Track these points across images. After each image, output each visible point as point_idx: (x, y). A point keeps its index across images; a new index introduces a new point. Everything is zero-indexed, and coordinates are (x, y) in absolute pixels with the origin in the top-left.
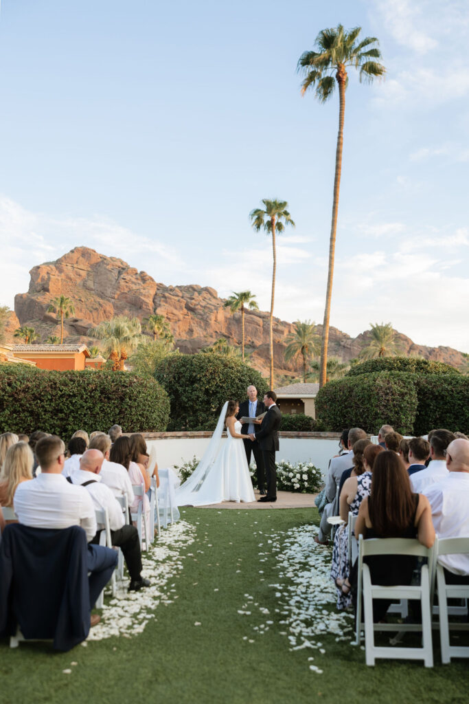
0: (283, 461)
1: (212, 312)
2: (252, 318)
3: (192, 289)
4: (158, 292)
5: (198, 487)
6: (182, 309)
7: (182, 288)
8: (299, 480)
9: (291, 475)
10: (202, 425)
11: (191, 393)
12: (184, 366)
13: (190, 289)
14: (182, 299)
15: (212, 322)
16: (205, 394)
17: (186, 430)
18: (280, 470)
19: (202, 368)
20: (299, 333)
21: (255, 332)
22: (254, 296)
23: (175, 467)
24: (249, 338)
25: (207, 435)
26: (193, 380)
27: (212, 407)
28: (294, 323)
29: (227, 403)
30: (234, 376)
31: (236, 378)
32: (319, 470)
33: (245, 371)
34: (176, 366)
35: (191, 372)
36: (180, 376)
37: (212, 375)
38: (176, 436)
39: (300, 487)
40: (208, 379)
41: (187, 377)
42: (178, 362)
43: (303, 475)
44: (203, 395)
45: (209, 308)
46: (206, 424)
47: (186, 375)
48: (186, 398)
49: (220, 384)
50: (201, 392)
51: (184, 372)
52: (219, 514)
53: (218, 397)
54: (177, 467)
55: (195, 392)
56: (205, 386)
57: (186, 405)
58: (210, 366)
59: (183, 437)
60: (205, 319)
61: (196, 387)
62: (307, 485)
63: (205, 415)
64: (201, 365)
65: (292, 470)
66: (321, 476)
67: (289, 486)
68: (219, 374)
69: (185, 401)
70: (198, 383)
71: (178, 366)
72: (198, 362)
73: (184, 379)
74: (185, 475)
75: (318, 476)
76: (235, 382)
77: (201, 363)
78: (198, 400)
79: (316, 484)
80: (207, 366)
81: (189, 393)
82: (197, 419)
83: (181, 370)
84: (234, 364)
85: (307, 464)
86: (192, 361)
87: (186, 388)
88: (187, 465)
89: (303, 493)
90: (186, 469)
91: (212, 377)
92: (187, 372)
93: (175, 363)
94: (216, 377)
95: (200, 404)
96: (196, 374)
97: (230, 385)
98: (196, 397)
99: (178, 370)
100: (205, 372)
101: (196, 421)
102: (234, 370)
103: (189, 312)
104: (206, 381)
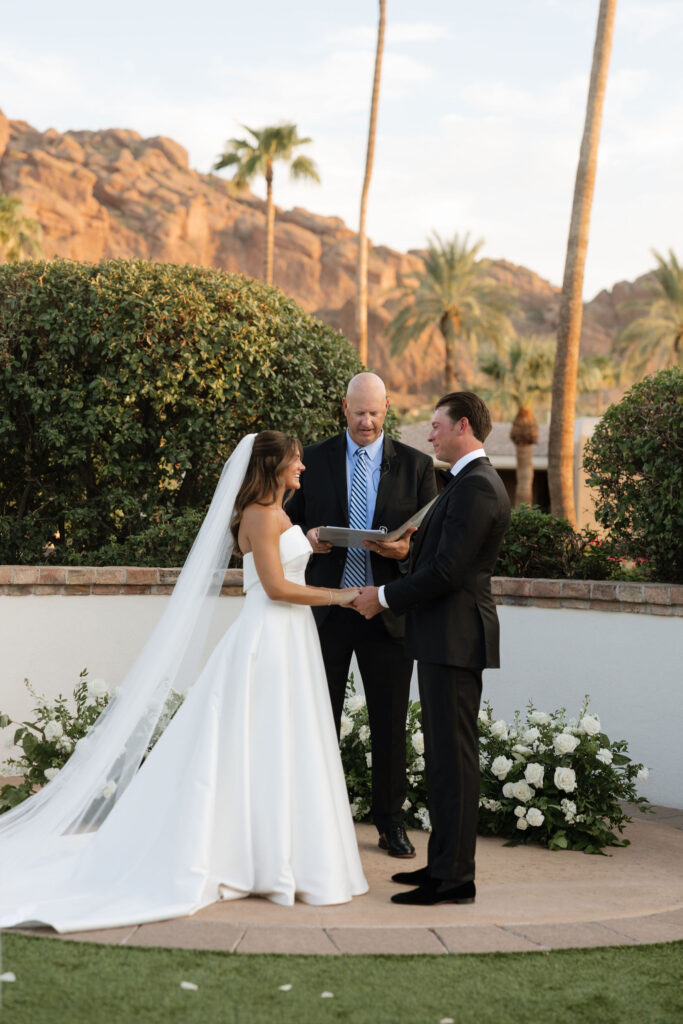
1: (170, 208)
2: (288, 233)
3: (112, 143)
4: (14, 145)
5: (97, 812)
6: (84, 200)
7: (86, 138)
8: (539, 793)
9: (502, 766)
10: (121, 541)
11: (82, 413)
12: (54, 303)
13: (110, 142)
14: (84, 172)
15: (172, 241)
16: (136, 418)
17: (56, 560)
19: (127, 313)
21: (298, 276)
22: (306, 141)
25: (142, 581)
26: (89, 363)
27: (164, 472)
28: (413, 252)
30: (257, 352)
31: (262, 357)
32: (624, 750)
33: (297, 333)
34: (23, 302)
35: (85, 329)
36: (37, 345)
37: (167, 341)
38: (10, 585)
39: (544, 823)
40: (150, 356)
41: (66, 348)
42: (33, 290)
43: (559, 770)
44: (128, 422)
45: (162, 200)
46: (139, 538)
47: (63, 338)
48: (61, 432)
49: (198, 380)
50: (121, 409)
51: (53, 330)
52: (183, 990)
53: (190, 430)
54: (6, 720)
55: (99, 408)
56: (138, 387)
57: (60, 461)
58: (162, 307)
59: (39, 590)
60: (150, 230)
61: (101, 388)
62: (576, 815)
63: (136, 501)
64: (125, 300)
65: (504, 743)
66: (632, 772)
67: (494, 813)
68: (197, 339)
69: (58, 445)
70: (108, 374)
71: (31, 303)
72: (113, 291)
73: (53, 355)
74: (38, 755)
75: (621, 775)
76: (258, 374)
77: (124, 293)
78: (111, 443)
79: (611, 808)
80: (150, 306)
81: (72, 411)
82: (104, 518)
83: (42, 321)
84: (256, 303)
85: (573, 721)
86: (87, 287)
87: (60, 391)
88: (47, 711)
89: (553, 850)
90: (42, 730)
91: (166, 353)
92: (66, 330)
93: (19, 294)
94: (185, 352)
95: (117, 456)
96: (104, 336)
97: (237, 385)
98: (101, 428)
99: (33, 319)
100: (141, 328)
101: (101, 525)
102: (255, 325)
103: (104, 210)
104: (144, 365)
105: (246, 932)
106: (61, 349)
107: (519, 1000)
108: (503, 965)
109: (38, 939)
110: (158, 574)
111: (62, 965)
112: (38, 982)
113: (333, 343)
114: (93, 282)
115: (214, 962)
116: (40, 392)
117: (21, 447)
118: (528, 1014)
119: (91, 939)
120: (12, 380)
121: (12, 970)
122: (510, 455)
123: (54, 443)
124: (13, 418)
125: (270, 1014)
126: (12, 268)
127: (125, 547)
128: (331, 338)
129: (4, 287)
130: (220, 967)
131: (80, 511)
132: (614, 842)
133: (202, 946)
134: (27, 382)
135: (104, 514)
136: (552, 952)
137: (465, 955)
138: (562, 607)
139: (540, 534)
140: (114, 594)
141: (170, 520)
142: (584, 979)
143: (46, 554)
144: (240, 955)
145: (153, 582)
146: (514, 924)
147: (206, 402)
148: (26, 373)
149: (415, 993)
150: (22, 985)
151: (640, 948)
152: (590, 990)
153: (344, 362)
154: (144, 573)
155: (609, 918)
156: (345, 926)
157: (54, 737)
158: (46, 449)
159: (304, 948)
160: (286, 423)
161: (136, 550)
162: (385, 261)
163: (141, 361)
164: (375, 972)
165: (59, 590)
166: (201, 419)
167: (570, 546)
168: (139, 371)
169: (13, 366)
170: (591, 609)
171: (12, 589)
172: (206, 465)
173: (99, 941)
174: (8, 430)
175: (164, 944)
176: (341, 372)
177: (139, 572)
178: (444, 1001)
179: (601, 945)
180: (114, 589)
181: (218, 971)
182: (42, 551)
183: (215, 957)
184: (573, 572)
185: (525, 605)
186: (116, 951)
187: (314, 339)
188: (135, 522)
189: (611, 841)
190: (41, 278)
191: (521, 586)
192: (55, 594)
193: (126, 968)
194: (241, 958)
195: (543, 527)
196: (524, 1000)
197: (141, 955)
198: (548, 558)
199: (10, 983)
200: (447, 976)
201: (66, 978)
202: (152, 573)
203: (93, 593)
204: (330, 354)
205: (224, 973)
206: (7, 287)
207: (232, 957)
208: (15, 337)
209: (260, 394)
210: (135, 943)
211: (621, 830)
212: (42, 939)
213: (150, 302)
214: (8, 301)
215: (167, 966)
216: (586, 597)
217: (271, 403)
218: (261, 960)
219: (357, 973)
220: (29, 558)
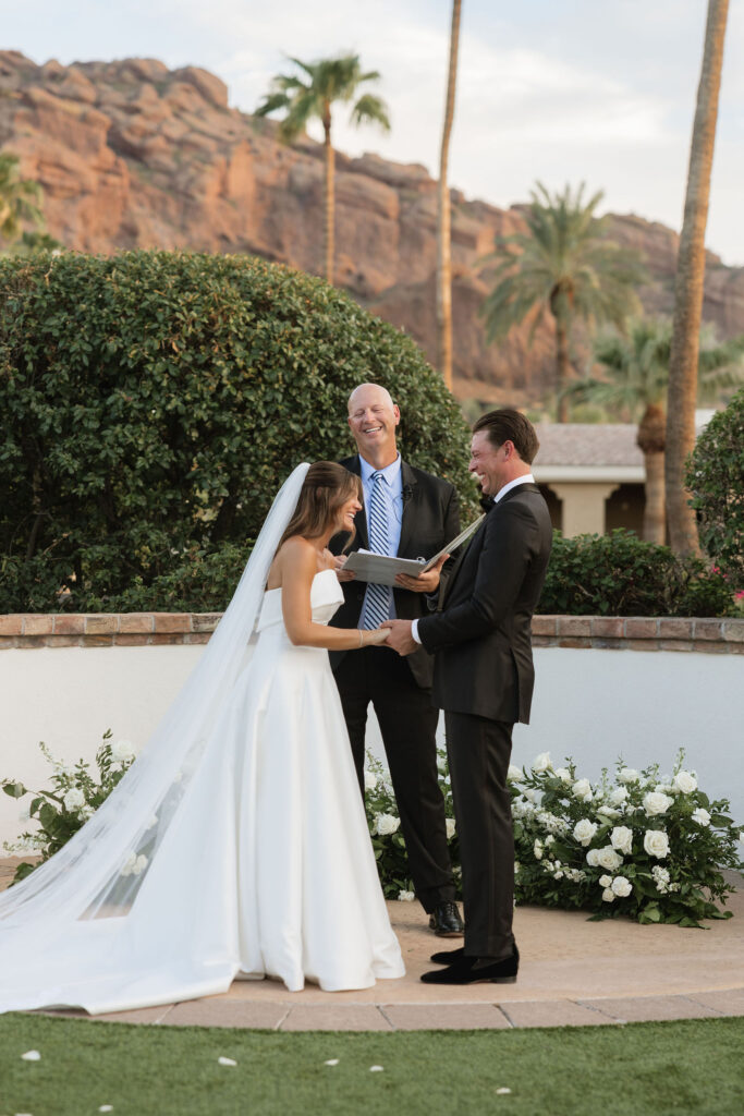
0: (542, 762)
1: (207, 159)
2: (357, 186)
3: (132, 74)
6: (96, 150)
7: (97, 71)
8: (628, 860)
9: (585, 830)
10: (147, 583)
11: (98, 433)
12: (63, 304)
13: (128, 75)
14: (94, 113)
15: (209, 200)
16: (162, 439)
17: (71, 607)
18: (527, 804)
19: (149, 315)
20: (540, 233)
21: (371, 241)
22: (373, 76)
23: (10, 789)
24: (347, 262)
25: (173, 628)
26: (104, 375)
27: (197, 501)
28: (515, 207)
29: (301, 471)
30: (302, 357)
31: (308, 363)
32: (726, 810)
33: (350, 333)
34: (26, 305)
35: (100, 335)
36: (45, 355)
37: (196, 348)
38: (21, 637)
39: (631, 892)
40: (176, 365)
41: (78, 358)
42: (38, 290)
43: (649, 833)
44: (153, 443)
45: (195, 146)
46: (168, 579)
47: (75, 347)
48: (75, 456)
49: (234, 393)
50: (144, 428)
51: (63, 336)
52: (220, 1066)
53: (226, 450)
54: (20, 789)
55: (118, 428)
56: (163, 402)
57: (74, 491)
58: (189, 306)
59: (54, 641)
60: (181, 187)
61: (120, 403)
62: (669, 884)
63: (164, 536)
64: (146, 299)
65: (589, 804)
66: (734, 835)
67: (577, 884)
68: (231, 344)
69: (71, 471)
70: (129, 387)
71: (36, 306)
72: (133, 289)
73: (63, 365)
74: (57, 829)
75: (722, 838)
76: (304, 384)
77: (145, 291)
78: (133, 468)
79: (711, 875)
80: (175, 306)
81: (87, 431)
82: (128, 556)
83: (50, 327)
84: (301, 299)
85: (665, 778)
86: (101, 284)
87: (72, 409)
88: (67, 778)
89: (644, 923)
90: (61, 801)
91: (195, 360)
92: (78, 336)
93: (21, 295)
94: (217, 360)
95: (141, 484)
96: (123, 343)
97: (280, 397)
98: (121, 451)
99: (39, 324)
100: (166, 333)
101: (124, 566)
102: (300, 326)
103: (123, 162)
104: (171, 376)
105: (291, 1010)
106: (72, 360)
107: (584, 1070)
108: (571, 1038)
109: (63, 1020)
110: (191, 620)
111: (91, 1045)
112: (64, 1061)
113: (394, 343)
114: (109, 279)
115: (255, 1040)
116: (49, 410)
117: (29, 474)
118: (592, 1083)
119: (121, 1019)
120: (17, 397)
121: (36, 1049)
122: (636, 465)
123: (67, 469)
124: (18, 442)
125: (314, 1086)
126: (12, 264)
127: (153, 590)
128: (391, 337)
129: (3, 286)
130: (262, 1043)
131: (99, 548)
132: (715, 914)
133: (242, 1025)
134: (34, 399)
135: (127, 551)
136: (628, 1025)
137: (532, 1029)
138: (660, 649)
139: (636, 565)
140: (141, 644)
141: (204, 557)
142: (659, 1050)
143: (61, 601)
144: (284, 1033)
145: (186, 631)
146: (589, 998)
147: (244, 418)
148: (32, 388)
149: (472, 1066)
150: (47, 1063)
151: (726, 1020)
152: (664, 1060)
153: (406, 366)
154: (175, 619)
155: (696, 991)
156: (401, 1003)
157: (75, 807)
158: (58, 477)
159: (355, 1026)
160: (339, 440)
161: (165, 593)
162: (481, 219)
163: (167, 371)
164: (431, 1046)
165: (76, 641)
166: (238, 438)
167: (673, 579)
168: (165, 383)
169: (16, 380)
170: (693, 650)
171: (22, 640)
172: (245, 492)
173: (130, 1021)
174: (12, 455)
175: (201, 1023)
176: (403, 378)
177: (167, 618)
178: (502, 1072)
179: (683, 1017)
180: (140, 639)
181: (259, 1048)
182: (55, 597)
183: (258, 1035)
184: (675, 609)
185: (618, 648)
186: (149, 1031)
187: (370, 340)
188: (163, 561)
189: (711, 913)
190: (46, 276)
191: (613, 625)
192: (73, 646)
193: (159, 1046)
194: (285, 1036)
195: (639, 556)
196: (590, 1070)
197: (177, 1034)
198: (645, 593)
199: (35, 1062)
200: (509, 1050)
201: (95, 1057)
202: (185, 620)
203: (116, 644)
204: (389, 357)
205: (265, 1050)
206: (7, 287)
207: (276, 1035)
208: (18, 345)
209: (307, 407)
210: (170, 1023)
211: (723, 902)
212: (69, 1020)
213: (175, 301)
214: (8, 304)
215: (204, 1044)
216: (687, 637)
217: (321, 417)
218: (307, 1038)
219: (410, 1048)
220: (40, 605)
